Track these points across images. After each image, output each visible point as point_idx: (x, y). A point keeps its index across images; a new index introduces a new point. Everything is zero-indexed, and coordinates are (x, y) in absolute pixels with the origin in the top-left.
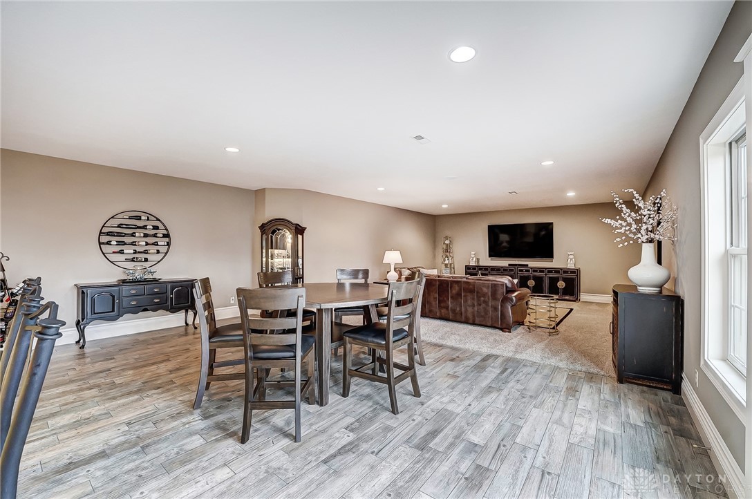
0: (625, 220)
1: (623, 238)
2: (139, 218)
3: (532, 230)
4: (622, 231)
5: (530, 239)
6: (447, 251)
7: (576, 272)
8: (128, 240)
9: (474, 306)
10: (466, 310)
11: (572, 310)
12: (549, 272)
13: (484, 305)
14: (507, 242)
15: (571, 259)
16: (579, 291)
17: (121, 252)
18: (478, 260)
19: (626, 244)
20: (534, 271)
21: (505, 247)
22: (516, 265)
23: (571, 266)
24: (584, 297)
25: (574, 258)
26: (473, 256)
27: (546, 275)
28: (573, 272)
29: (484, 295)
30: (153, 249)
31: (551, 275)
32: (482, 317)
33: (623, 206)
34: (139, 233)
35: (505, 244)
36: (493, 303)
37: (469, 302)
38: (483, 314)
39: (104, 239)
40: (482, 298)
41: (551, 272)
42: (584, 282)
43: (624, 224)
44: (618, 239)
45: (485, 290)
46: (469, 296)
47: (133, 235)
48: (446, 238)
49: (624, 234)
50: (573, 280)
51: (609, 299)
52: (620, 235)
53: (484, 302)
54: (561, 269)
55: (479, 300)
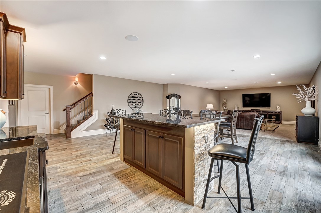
0: (301, 94)
1: (300, 100)
2: (136, 94)
3: (258, 96)
4: (300, 97)
5: (257, 100)
6: (225, 104)
7: (281, 112)
8: (134, 101)
9: (244, 123)
10: (241, 124)
11: (279, 126)
12: (269, 112)
13: (247, 122)
14: (249, 101)
15: (278, 107)
16: (281, 119)
17: (133, 105)
18: (238, 108)
19: (301, 101)
20: (262, 112)
21: (248, 103)
22: (254, 110)
23: (278, 110)
24: (283, 122)
25: (280, 107)
26: (236, 106)
27: (267, 113)
28: (279, 112)
29: (247, 119)
30: (139, 104)
31: (269, 113)
32: (247, 126)
33: (300, 90)
34: (137, 99)
35: (247, 102)
36: (251, 122)
37: (242, 121)
38: (247, 125)
39: (129, 101)
40: (247, 120)
41: (270, 112)
42: (284, 116)
43: (300, 95)
44: (298, 100)
45: (248, 117)
46: (242, 119)
47: (135, 100)
48: (225, 100)
49: (300, 98)
50: (279, 115)
51: (294, 123)
52: (299, 99)
53: (248, 121)
54: (274, 111)
55: (245, 121)
